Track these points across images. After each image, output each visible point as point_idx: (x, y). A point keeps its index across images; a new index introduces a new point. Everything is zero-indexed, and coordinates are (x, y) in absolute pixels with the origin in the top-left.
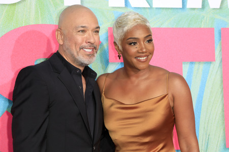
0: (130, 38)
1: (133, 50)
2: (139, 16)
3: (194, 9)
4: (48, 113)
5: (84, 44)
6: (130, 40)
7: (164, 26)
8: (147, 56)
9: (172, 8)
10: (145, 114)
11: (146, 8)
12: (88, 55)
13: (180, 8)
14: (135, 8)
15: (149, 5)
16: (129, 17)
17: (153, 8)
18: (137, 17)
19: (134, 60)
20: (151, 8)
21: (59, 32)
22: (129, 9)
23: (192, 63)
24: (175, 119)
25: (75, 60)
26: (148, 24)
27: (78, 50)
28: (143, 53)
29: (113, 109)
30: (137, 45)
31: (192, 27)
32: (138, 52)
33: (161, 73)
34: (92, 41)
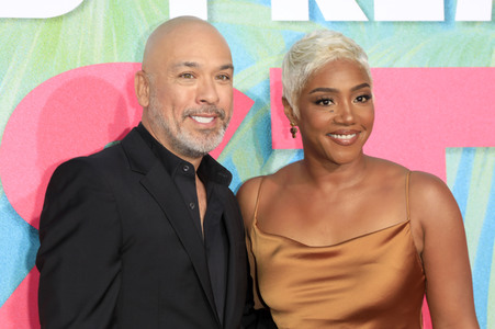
0: (318, 90)
1: (324, 116)
2: (344, 40)
3: (473, 23)
4: (119, 265)
5: (193, 106)
6: (317, 93)
7: (402, 63)
8: (358, 133)
9: (420, 23)
10: (358, 269)
11: (360, 23)
12: (202, 131)
13: (440, 22)
14: (333, 22)
15: (367, 15)
16: (320, 40)
17: (375, 22)
18: (338, 41)
19: (326, 141)
20: (370, 21)
21: (142, 79)
22: (319, 26)
23: (468, 149)
24: (425, 280)
25: (175, 142)
26: (362, 60)
27: (180, 118)
28: (346, 124)
29: (279, 259)
30: (333, 107)
31: (467, 65)
32: (335, 122)
33: (391, 172)
34: (210, 97)
